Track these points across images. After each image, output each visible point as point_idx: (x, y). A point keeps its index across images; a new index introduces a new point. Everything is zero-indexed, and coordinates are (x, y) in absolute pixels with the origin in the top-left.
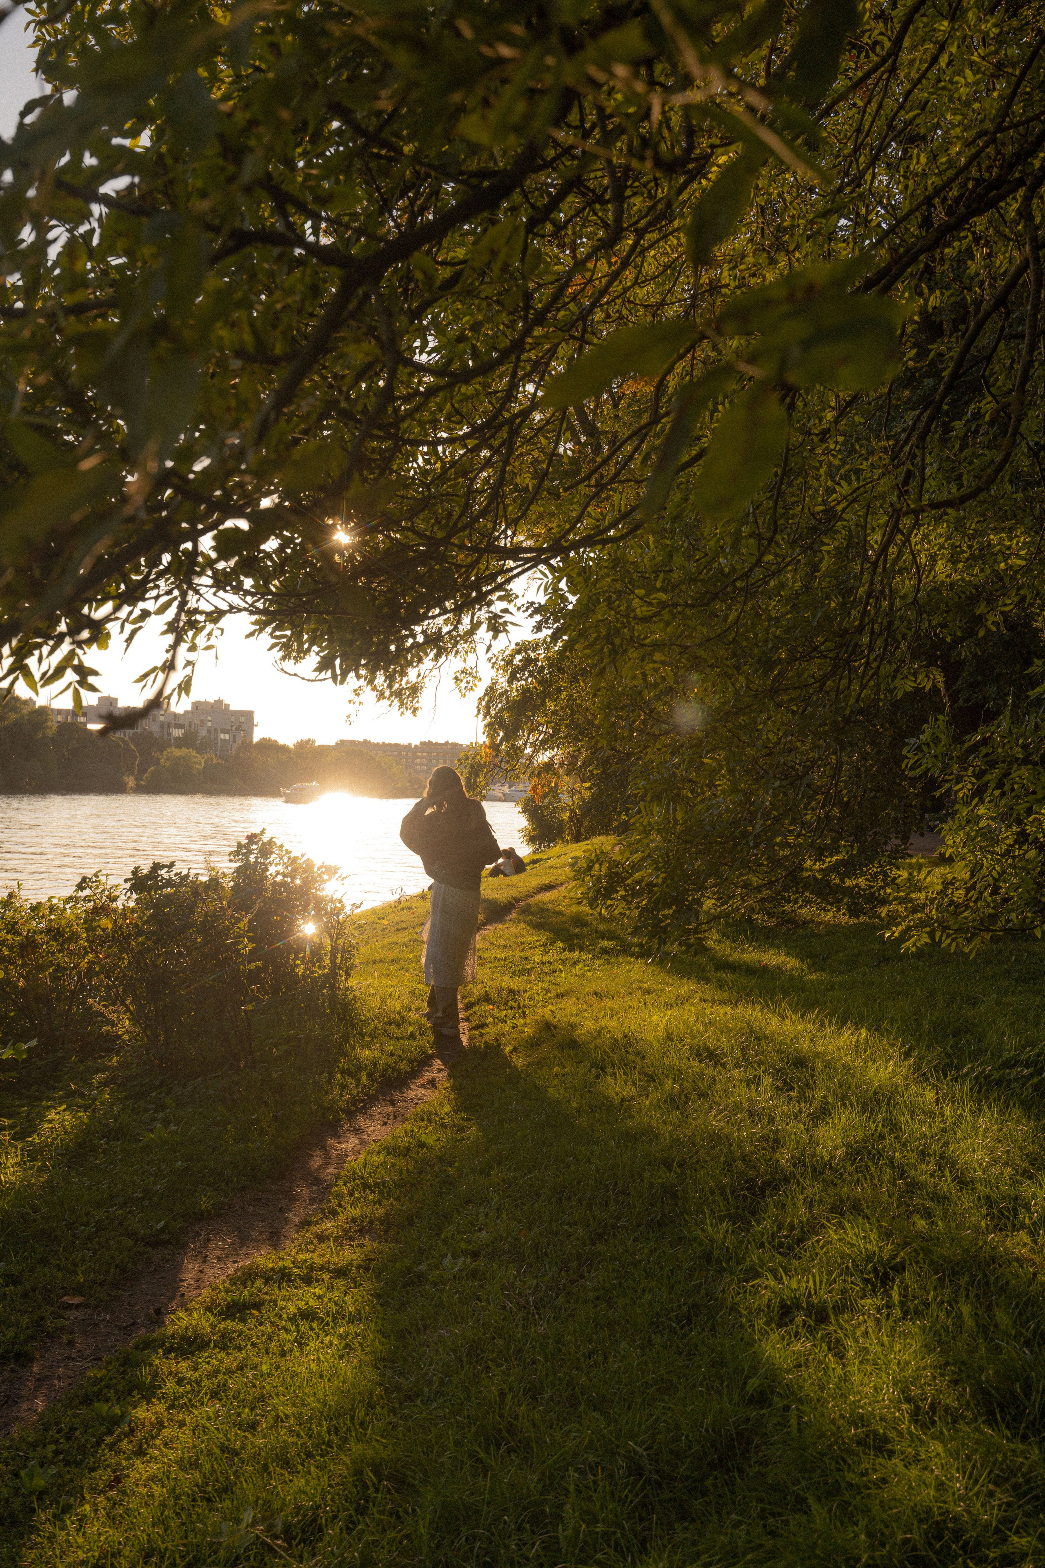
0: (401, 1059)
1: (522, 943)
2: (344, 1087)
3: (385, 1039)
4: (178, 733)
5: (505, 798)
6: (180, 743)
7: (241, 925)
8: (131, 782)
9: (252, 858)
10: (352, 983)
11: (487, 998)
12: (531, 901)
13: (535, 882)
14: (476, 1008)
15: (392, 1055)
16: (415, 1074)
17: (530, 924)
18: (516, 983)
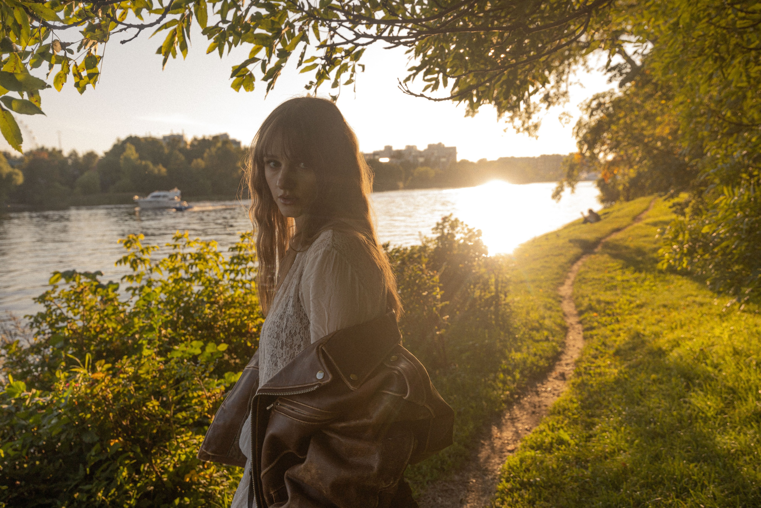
0: (541, 357)
1: (608, 267)
2: (504, 382)
3: (530, 341)
4: (421, 160)
5: (586, 179)
6: (422, 165)
7: (434, 279)
8: (401, 184)
9: (446, 231)
10: (509, 299)
11: (591, 308)
12: (608, 239)
13: (610, 227)
14: (586, 315)
15: (535, 355)
16: (551, 368)
17: (610, 254)
18: (608, 296)
